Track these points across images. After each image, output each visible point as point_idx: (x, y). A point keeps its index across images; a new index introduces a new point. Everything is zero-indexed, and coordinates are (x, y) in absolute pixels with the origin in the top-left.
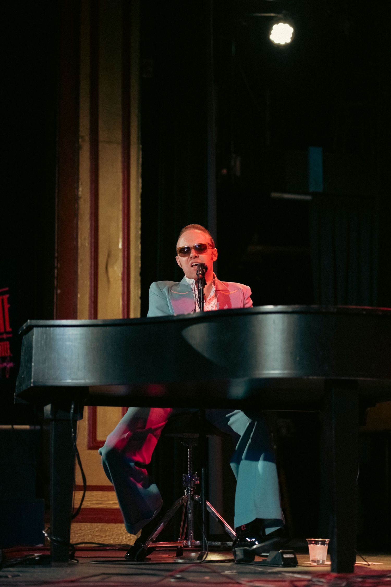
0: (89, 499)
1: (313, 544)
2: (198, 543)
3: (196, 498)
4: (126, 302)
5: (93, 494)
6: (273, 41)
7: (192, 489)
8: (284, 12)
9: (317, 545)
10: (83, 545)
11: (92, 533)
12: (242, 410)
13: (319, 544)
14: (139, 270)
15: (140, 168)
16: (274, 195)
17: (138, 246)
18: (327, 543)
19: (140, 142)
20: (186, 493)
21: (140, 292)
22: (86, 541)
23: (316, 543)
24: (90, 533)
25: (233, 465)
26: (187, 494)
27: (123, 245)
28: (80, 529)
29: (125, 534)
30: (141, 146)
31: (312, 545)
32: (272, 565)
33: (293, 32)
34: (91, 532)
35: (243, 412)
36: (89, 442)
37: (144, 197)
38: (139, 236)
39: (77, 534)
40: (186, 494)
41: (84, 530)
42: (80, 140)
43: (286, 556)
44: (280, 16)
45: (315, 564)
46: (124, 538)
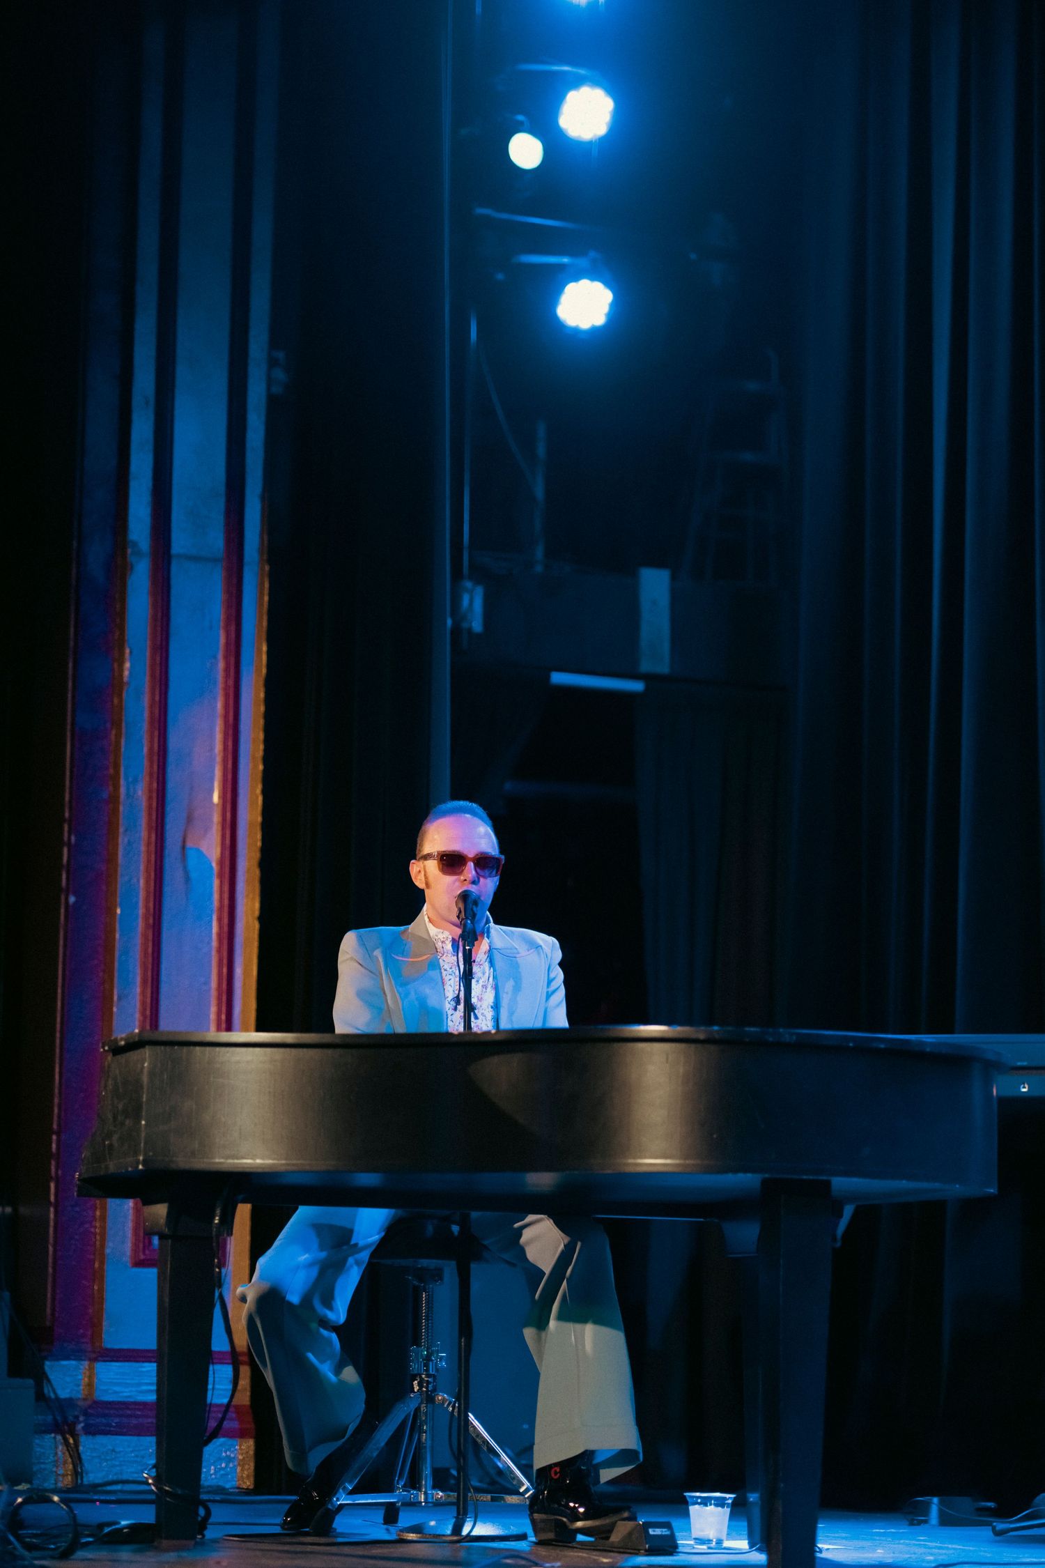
0: (133, 1382)
1: (699, 1504)
2: (441, 1497)
3: (438, 1399)
4: (226, 929)
5: (144, 1369)
6: (565, 321)
7: (430, 1380)
8: (592, 254)
9: (707, 1506)
10: (119, 1487)
11: (139, 1459)
12: (551, 1216)
13: (711, 1505)
14: (257, 855)
15: (265, 618)
16: (558, 678)
17: (257, 797)
18: (728, 1504)
19: (265, 557)
20: (416, 1388)
21: (257, 905)
22: (125, 1477)
23: (705, 1502)
24: (136, 1459)
25: (529, 1333)
26: (418, 1391)
27: (223, 796)
28: (113, 1451)
29: (214, 1462)
30: (267, 568)
31: (697, 1506)
32: (621, 1550)
33: (612, 301)
34: (137, 1456)
35: (552, 1221)
36: (135, 1250)
37: (271, 684)
38: (259, 776)
39: (106, 1460)
40: (416, 1390)
41: (120, 1452)
42: (129, 551)
43: (654, 1531)
44: (582, 262)
45: (703, 1548)
46: (212, 1472)
